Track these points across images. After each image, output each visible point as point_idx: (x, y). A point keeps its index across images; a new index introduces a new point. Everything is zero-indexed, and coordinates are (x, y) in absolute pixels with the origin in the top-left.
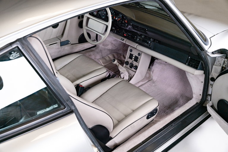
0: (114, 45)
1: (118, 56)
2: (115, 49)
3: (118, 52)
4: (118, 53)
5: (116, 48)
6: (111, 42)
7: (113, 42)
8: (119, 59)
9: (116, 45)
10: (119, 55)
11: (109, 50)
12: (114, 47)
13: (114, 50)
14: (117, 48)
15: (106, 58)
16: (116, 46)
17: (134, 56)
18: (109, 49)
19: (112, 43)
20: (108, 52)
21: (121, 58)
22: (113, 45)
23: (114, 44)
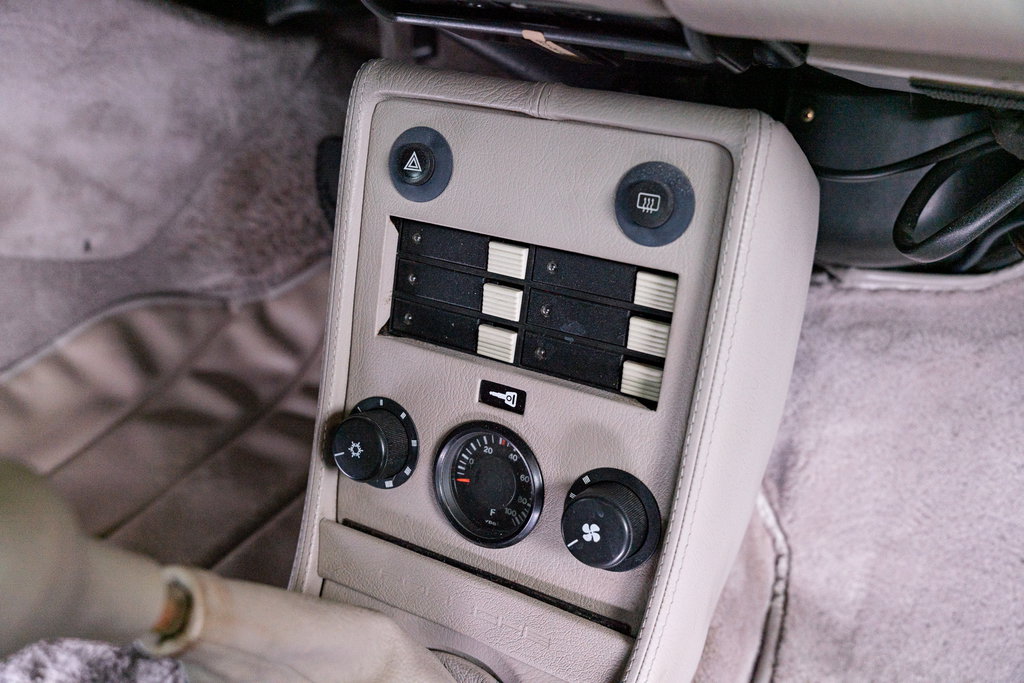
0: (111, 195)
1: (183, 329)
2: (127, 246)
3: (182, 284)
4: (183, 294)
5: (144, 231)
6: (41, 161)
7: (77, 149)
8: (210, 362)
9: (129, 191)
10: (200, 323)
11: (53, 271)
12: (114, 216)
13: (127, 259)
14: (161, 236)
15: (21, 389)
16: (134, 212)
17: (509, 261)
18: (37, 253)
19: (69, 175)
20: (45, 305)
21: (229, 347)
22: (88, 195)
23: (98, 186)
